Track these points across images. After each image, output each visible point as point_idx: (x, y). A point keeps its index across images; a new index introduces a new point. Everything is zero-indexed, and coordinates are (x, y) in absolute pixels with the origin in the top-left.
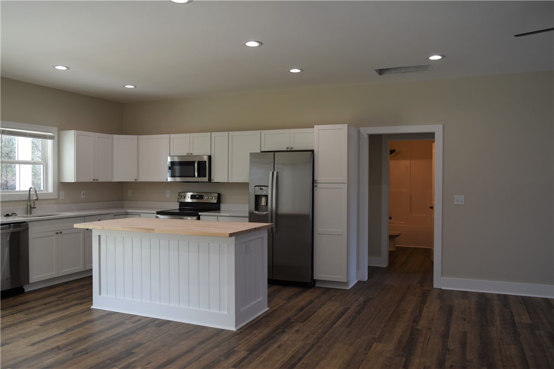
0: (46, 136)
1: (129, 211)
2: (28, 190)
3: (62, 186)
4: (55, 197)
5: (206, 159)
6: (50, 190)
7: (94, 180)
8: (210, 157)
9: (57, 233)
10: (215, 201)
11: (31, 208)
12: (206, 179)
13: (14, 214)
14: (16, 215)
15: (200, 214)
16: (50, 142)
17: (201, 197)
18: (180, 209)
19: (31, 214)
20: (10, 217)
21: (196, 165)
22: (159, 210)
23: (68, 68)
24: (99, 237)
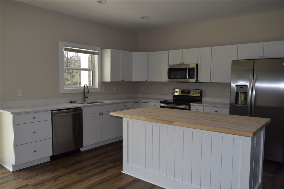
0: (94, 52)
2: (83, 86)
3: (103, 84)
4: (99, 90)
5: (194, 66)
6: (97, 86)
7: (122, 80)
8: (197, 65)
9: (100, 114)
10: (199, 95)
11: (85, 97)
12: (194, 80)
13: (75, 102)
14: (77, 102)
15: (190, 104)
16: (96, 57)
17: (189, 92)
18: (173, 100)
19: (85, 101)
20: (73, 104)
21: (187, 71)
22: (162, 100)
24: (128, 122)
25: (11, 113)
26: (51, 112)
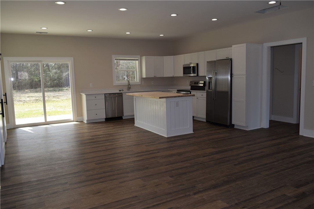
0: (134, 59)
1: (169, 90)
3: (143, 79)
4: (140, 83)
5: (195, 65)
6: (138, 81)
7: (154, 76)
8: (197, 64)
11: (129, 88)
12: (196, 75)
13: (122, 90)
15: (191, 91)
16: (137, 62)
17: (198, 83)
19: (129, 90)
21: (192, 68)
23: (130, 33)
24: (135, 98)
25: (85, 94)
26: (104, 95)
